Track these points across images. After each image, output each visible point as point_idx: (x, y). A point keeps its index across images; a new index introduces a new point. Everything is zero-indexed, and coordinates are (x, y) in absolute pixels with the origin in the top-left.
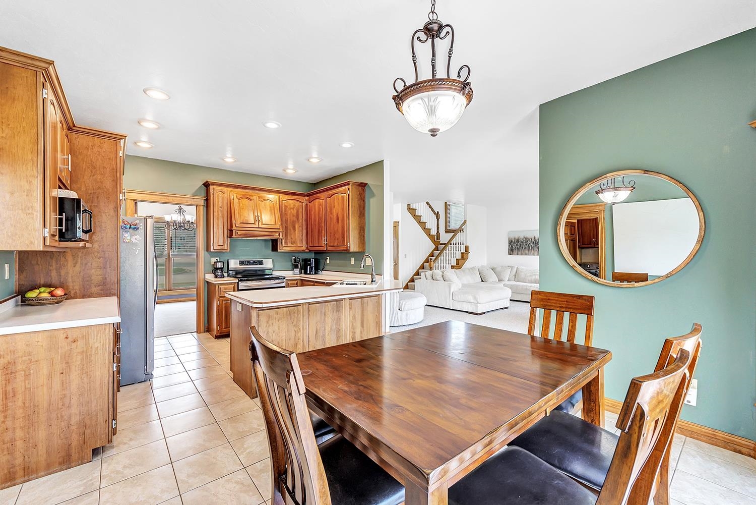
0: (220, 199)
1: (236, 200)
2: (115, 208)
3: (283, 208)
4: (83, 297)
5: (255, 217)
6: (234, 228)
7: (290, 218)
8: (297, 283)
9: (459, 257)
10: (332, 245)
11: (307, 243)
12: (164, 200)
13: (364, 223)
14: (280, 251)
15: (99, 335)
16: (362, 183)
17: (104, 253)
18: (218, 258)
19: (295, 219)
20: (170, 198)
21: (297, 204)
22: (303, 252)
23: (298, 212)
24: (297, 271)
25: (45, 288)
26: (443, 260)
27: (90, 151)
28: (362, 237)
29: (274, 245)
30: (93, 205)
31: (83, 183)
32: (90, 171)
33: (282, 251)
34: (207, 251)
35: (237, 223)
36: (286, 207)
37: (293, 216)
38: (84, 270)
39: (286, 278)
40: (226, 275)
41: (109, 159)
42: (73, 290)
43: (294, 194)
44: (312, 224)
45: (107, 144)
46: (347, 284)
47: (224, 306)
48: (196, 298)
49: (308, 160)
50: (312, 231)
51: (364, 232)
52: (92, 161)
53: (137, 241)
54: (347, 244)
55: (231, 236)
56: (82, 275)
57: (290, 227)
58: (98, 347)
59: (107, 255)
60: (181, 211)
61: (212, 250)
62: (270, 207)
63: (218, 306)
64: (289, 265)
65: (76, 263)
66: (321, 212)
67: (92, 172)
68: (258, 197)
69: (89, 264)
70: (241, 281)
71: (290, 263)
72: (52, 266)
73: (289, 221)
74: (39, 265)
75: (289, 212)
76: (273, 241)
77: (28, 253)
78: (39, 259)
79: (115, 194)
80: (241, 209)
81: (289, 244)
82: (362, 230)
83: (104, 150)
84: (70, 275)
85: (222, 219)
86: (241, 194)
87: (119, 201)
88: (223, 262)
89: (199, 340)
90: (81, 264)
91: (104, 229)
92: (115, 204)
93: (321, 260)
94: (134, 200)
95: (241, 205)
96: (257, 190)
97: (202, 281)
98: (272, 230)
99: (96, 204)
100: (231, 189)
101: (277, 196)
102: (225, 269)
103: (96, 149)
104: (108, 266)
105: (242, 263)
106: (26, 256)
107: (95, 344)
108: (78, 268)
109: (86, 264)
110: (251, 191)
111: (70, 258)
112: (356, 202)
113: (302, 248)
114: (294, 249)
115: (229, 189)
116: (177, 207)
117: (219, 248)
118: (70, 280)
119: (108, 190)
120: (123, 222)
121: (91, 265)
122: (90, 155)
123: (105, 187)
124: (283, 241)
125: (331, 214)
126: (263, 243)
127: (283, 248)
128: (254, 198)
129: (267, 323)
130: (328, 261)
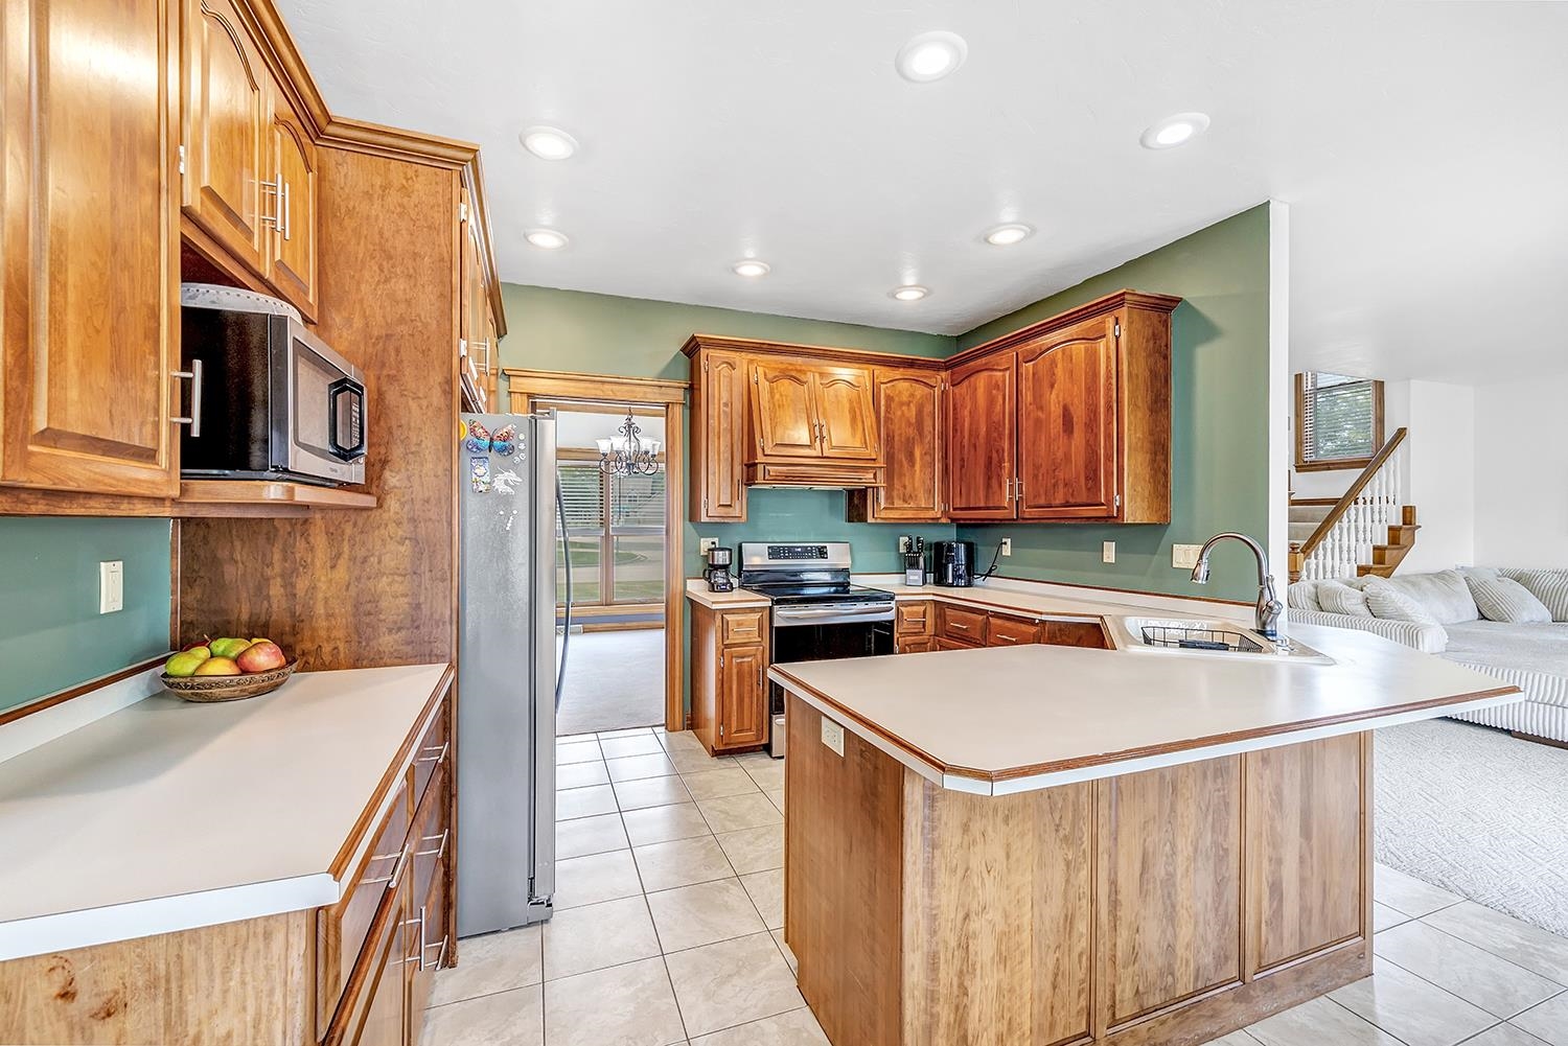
0: (724, 382)
1: (764, 385)
2: (447, 383)
3: (883, 402)
4: (356, 663)
5: (812, 428)
6: (760, 459)
7: (902, 430)
8: (925, 612)
9: (1382, 539)
10: (1042, 501)
11: (945, 499)
12: (594, 392)
13: (1167, 431)
14: (873, 521)
15: (237, 970)
16: (1164, 299)
17: (416, 527)
18: (716, 540)
19: (911, 432)
20: (607, 386)
21: (920, 390)
22: (934, 523)
23: (920, 413)
24: (915, 576)
25: (231, 640)
26: (1333, 549)
27: (377, 204)
28: (1160, 475)
29: (856, 504)
30: (385, 372)
31: (357, 306)
32: (376, 268)
33: (879, 521)
34: (690, 521)
35: (766, 445)
36: (889, 399)
37: (909, 424)
38: (358, 579)
39: (897, 598)
40: (735, 582)
41: (430, 227)
42: (329, 639)
43: (911, 364)
44: (962, 447)
45: (424, 181)
46: (1183, 644)
47: (735, 671)
48: (664, 623)
49: (986, 240)
50: (962, 466)
51: (1166, 460)
52: (381, 234)
53: (509, 490)
54: (1109, 502)
55: (750, 479)
56: (354, 594)
57: (901, 456)
58: (229, 1035)
59: (422, 530)
60: (630, 429)
61: (704, 519)
62: (850, 401)
63: (721, 671)
64: (891, 560)
65: (339, 556)
66: (998, 408)
67: (382, 271)
68: (817, 375)
69: (374, 560)
70: (778, 602)
71: (893, 554)
72: (270, 565)
73: (896, 438)
74: (236, 562)
75: (899, 413)
76: (851, 493)
77: (208, 526)
78: (238, 544)
79: (448, 338)
80: (775, 407)
81: (898, 503)
82: (1159, 450)
83: (415, 199)
84: (320, 596)
85: (729, 436)
86: (775, 369)
87: (456, 361)
88: (730, 550)
89: (671, 753)
90: (353, 559)
91: (413, 449)
92: (445, 369)
93: (979, 548)
94: (530, 396)
95: (777, 396)
96: (817, 356)
97: (678, 597)
98: (855, 463)
99: (394, 372)
100: (751, 356)
101: (866, 372)
102: (734, 569)
103: (393, 198)
104: (425, 567)
105: (775, 553)
106: (201, 533)
107: (217, 1020)
108: (341, 573)
109: (365, 560)
110: (799, 360)
111: (320, 541)
112: (1142, 361)
113: (931, 514)
114: (910, 514)
115: (745, 357)
116: (622, 420)
117: (722, 511)
118: (320, 610)
119: (426, 325)
120: (472, 431)
121: (379, 562)
122: (377, 216)
123: (419, 316)
124: (882, 493)
125: (1041, 408)
126: (826, 501)
127: (880, 510)
128: (809, 377)
129: (966, 828)
130: (1007, 551)
